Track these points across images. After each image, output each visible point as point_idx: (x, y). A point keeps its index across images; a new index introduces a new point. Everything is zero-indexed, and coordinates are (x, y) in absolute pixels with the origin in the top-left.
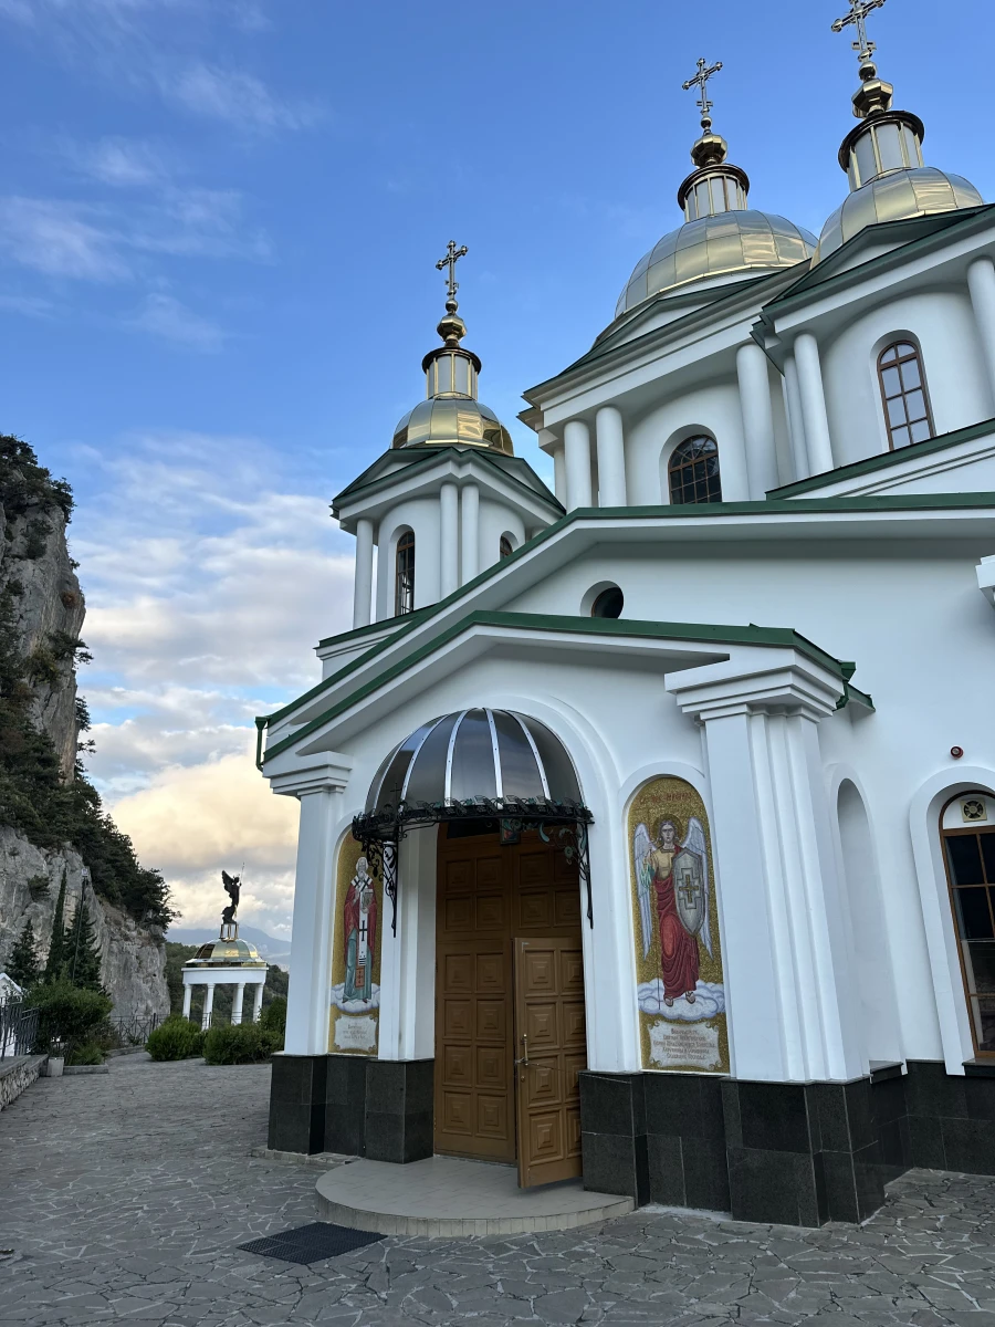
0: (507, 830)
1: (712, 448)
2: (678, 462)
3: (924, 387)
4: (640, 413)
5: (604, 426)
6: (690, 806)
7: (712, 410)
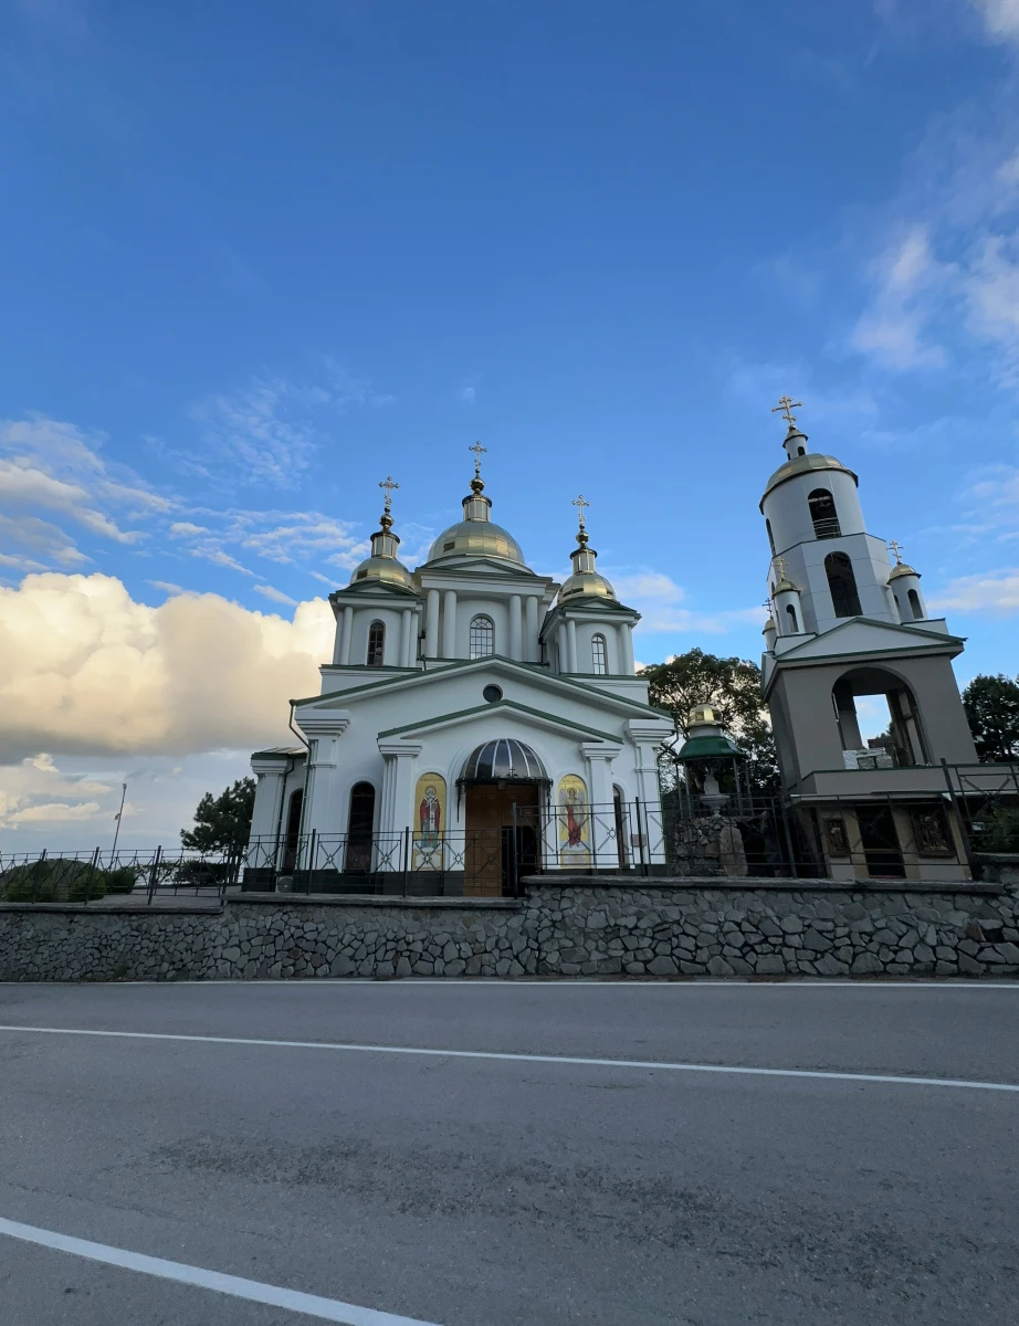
0: (502, 785)
1: (489, 626)
2: (474, 625)
3: (605, 654)
4: (463, 598)
5: (451, 598)
6: (581, 785)
7: (494, 611)
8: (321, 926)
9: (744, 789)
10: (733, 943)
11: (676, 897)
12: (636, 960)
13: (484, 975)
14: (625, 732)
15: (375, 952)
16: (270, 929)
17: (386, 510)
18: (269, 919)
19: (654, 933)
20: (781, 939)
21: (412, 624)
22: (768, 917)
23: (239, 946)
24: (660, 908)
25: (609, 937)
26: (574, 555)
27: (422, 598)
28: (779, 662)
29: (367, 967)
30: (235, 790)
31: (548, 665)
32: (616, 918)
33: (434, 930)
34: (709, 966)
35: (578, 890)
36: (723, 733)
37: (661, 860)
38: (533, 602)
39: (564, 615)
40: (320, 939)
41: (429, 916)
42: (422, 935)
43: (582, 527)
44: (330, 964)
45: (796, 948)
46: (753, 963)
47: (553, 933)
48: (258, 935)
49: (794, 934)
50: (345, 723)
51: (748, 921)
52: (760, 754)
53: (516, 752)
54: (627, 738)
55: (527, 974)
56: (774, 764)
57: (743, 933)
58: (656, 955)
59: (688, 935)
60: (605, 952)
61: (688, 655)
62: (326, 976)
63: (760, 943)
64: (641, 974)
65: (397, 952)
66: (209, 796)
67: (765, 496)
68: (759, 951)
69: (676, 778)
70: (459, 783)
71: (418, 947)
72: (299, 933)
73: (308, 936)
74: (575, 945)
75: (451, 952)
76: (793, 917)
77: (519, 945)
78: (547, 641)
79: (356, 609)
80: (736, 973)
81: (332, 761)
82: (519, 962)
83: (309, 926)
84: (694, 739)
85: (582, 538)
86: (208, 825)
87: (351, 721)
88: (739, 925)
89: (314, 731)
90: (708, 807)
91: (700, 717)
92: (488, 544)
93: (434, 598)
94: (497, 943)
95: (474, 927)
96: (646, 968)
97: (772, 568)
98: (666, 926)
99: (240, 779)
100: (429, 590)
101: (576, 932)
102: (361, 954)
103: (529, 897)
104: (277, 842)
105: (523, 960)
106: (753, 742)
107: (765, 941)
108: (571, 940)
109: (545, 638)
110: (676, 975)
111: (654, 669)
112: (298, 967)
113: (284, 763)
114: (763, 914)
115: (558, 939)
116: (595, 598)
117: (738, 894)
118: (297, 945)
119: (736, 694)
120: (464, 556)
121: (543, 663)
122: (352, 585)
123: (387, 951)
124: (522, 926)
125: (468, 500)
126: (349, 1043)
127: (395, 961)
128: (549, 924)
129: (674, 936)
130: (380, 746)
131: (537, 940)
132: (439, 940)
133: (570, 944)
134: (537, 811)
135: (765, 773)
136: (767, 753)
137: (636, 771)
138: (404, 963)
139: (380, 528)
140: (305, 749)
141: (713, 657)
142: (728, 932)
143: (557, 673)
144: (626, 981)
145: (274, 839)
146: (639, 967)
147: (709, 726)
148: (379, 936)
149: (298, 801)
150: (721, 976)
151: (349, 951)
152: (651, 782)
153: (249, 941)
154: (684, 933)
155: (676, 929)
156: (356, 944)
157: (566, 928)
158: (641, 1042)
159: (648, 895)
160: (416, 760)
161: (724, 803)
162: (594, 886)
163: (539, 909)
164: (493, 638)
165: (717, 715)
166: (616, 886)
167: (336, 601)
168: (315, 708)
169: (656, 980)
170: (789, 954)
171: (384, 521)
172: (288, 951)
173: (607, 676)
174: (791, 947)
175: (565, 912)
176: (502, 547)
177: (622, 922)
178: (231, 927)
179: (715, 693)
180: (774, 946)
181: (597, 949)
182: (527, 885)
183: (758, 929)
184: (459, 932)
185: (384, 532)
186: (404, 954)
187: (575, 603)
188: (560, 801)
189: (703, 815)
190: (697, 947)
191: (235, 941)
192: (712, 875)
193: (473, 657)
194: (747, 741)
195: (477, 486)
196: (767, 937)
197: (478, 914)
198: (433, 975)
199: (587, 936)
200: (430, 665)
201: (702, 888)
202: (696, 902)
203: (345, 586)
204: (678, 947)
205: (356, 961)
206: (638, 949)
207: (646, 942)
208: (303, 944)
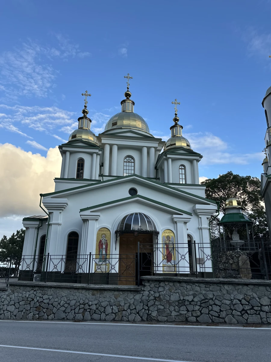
0: (136, 234)
1: (132, 161)
2: (126, 160)
3: (185, 174)
4: (121, 148)
5: (115, 148)
6: (172, 234)
7: (135, 154)
8: (51, 297)
9: (251, 238)
10: (237, 309)
11: (211, 288)
12: (192, 316)
13: (123, 321)
14: (194, 210)
15: (74, 309)
16: (28, 298)
17: (85, 107)
18: (28, 293)
19: (201, 303)
20: (259, 308)
21: (97, 160)
22: (254, 298)
23: (14, 305)
24: (204, 292)
25: (180, 305)
26: (172, 128)
27: (102, 148)
28: (268, 178)
29: (71, 316)
30: (17, 235)
31: (159, 179)
32: (183, 296)
33: (101, 300)
34: (226, 319)
35: (167, 283)
36: (241, 212)
37: (210, 270)
38: (153, 150)
39: (166, 156)
40: (50, 303)
41: (99, 293)
42: (96, 302)
43: (176, 115)
44: (54, 314)
45: (267, 312)
46: (246, 318)
47: (155, 302)
48: (23, 300)
49: (266, 305)
50: (66, 205)
51: (245, 299)
52: (260, 222)
53: (142, 219)
54: (195, 213)
55: (142, 321)
56: (267, 227)
57: (242, 305)
58: (201, 314)
59: (217, 305)
60: (178, 312)
61: (226, 175)
62: (52, 320)
63: (250, 309)
64: (194, 322)
65: (84, 309)
66: (5, 237)
67: (265, 99)
68: (249, 313)
69: (219, 232)
70: (116, 232)
71: (94, 307)
72: (41, 300)
73: (45, 301)
74: (165, 308)
75: (109, 310)
76: (266, 298)
77: (139, 308)
78: (159, 168)
79: (71, 153)
80: (238, 323)
81: (60, 222)
82: (139, 315)
83: (45, 297)
84: (227, 214)
85: (176, 120)
86: (4, 250)
87: (68, 204)
88: (240, 301)
89: (52, 208)
90: (234, 246)
91: (231, 204)
92: (133, 123)
93: (107, 148)
94: (129, 306)
95: (119, 299)
96: (197, 319)
97: (267, 133)
98: (207, 300)
99: (19, 230)
100: (105, 144)
101: (165, 302)
102: (68, 310)
103: (144, 286)
104: (34, 259)
105: (141, 314)
106: (257, 216)
107: (252, 308)
108: (163, 306)
109: (158, 167)
110: (210, 323)
111: (210, 181)
112: (40, 315)
113: (38, 223)
114: (252, 296)
115: (157, 305)
116: (181, 148)
117: (240, 287)
118: (40, 305)
119: (248, 193)
120: (121, 128)
121: (157, 178)
122: (69, 142)
123: (80, 309)
124: (141, 299)
125: (123, 102)
126: (58, 349)
127: (83, 314)
128: (153, 298)
129: (210, 305)
130: (81, 215)
131: (147, 306)
132: (103, 304)
133: (162, 307)
134: (152, 246)
135: (262, 231)
136: (264, 221)
137: (199, 228)
138: (87, 314)
139: (82, 115)
140: (48, 217)
141: (238, 176)
142: (235, 304)
143: (163, 183)
144: (187, 325)
145: (33, 257)
146: (193, 319)
147: (235, 208)
148: (76, 302)
149: (43, 240)
150: (231, 324)
151: (63, 309)
152: (206, 234)
153: (19, 303)
154: (215, 304)
155: (211, 302)
156: (66, 305)
157: (160, 300)
158: (189, 352)
159: (199, 286)
160: (97, 222)
161: (242, 244)
162: (174, 281)
163: (148, 291)
164: (134, 166)
165: (239, 203)
166: (184, 282)
167: (62, 149)
168: (52, 198)
169: (201, 325)
170: (263, 315)
171: (84, 112)
172: (36, 308)
173: (186, 184)
174: (264, 311)
175: (161, 293)
176: (139, 124)
177: (186, 298)
178: (11, 296)
179: (239, 193)
180: (256, 311)
181: (175, 310)
182: (144, 280)
183: (249, 303)
184: (112, 301)
185: (84, 117)
186: (88, 310)
187: (172, 151)
188: (163, 241)
189: (231, 250)
190: (221, 311)
191: (12, 302)
192: (235, 278)
193: (125, 175)
194: (254, 215)
195: (128, 95)
196: (253, 307)
197: (121, 293)
198: (100, 320)
199: (170, 304)
200: (105, 179)
201: (224, 283)
202: (221, 290)
203: (67, 142)
204: (212, 310)
205: (66, 313)
206: (193, 311)
207: (197, 308)
208: (43, 305)
